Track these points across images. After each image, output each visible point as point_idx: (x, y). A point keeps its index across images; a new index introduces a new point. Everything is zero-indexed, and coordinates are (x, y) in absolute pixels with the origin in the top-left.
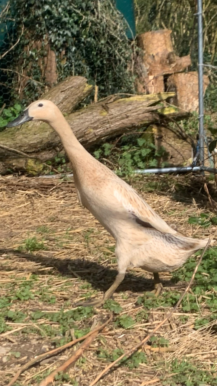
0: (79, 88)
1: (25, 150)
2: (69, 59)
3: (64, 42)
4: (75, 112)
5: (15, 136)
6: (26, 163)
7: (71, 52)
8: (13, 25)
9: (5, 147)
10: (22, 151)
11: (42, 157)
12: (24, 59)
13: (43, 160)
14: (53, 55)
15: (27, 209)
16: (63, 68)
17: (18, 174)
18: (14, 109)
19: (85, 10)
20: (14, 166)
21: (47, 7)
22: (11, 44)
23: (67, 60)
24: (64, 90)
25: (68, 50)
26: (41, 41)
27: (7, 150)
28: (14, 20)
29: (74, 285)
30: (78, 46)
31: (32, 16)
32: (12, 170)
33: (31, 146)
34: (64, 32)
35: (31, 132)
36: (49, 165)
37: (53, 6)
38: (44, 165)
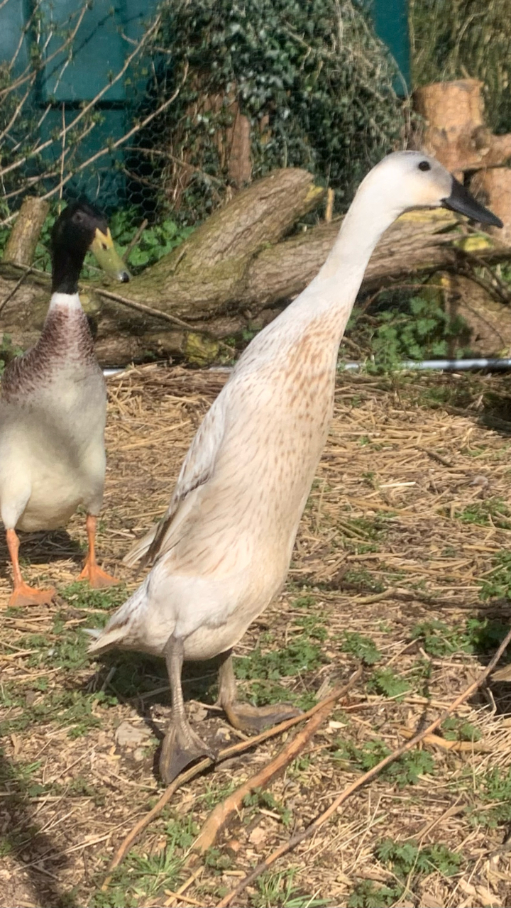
0: (296, 192)
1: (183, 313)
2: (276, 134)
3: (268, 99)
4: (286, 240)
5: (163, 285)
6: (185, 341)
7: (282, 119)
8: (166, 61)
9: (144, 306)
10: (176, 316)
11: (216, 328)
12: (185, 131)
13: (218, 335)
14: (246, 124)
15: (183, 435)
16: (263, 151)
17: (168, 363)
18: (163, 229)
19: (312, 36)
20: (160, 346)
21: (236, 28)
22: (162, 99)
23: (272, 135)
24: (267, 195)
25: (275, 114)
26: (221, 95)
27: (147, 313)
28: (169, 51)
29: (281, 598)
30: (296, 110)
31: (205, 44)
32: (157, 354)
33: (195, 307)
34: (268, 79)
35: (198, 279)
36: (230, 345)
37: (249, 26)
38: (220, 346)
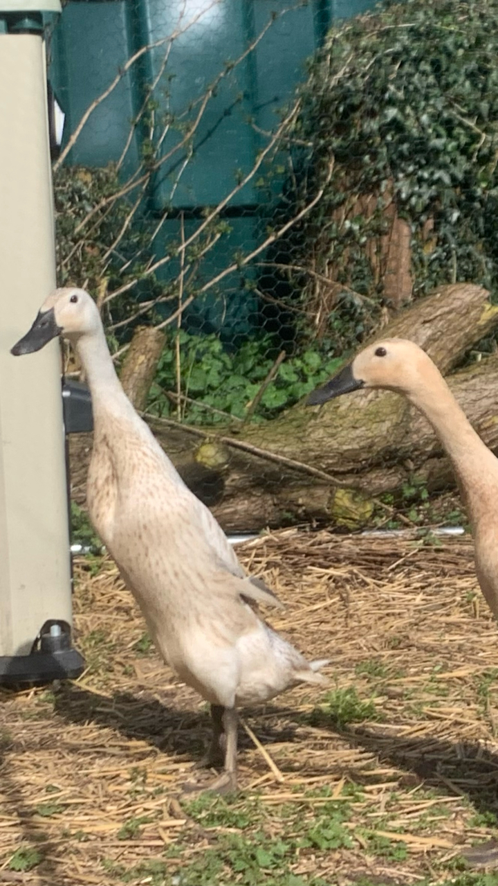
0: (468, 313)
1: (329, 465)
2: (443, 241)
3: (432, 199)
4: (455, 373)
5: (304, 431)
6: (331, 499)
7: (449, 223)
8: (307, 155)
9: (281, 457)
10: (321, 469)
11: (369, 483)
12: (331, 240)
13: (373, 491)
14: (406, 229)
15: (331, 616)
16: (426, 263)
17: (311, 526)
18: (303, 361)
19: (487, 119)
20: (300, 506)
21: (392, 112)
22: (303, 203)
23: (437, 245)
24: (431, 317)
25: (441, 217)
26: (374, 196)
27: (285, 465)
28: (310, 144)
29: (454, 815)
30: (467, 212)
31: (354, 134)
32: (297, 516)
33: (343, 457)
34: (432, 174)
35: (347, 422)
36: (387, 504)
37: (408, 110)
38: (375, 504)
